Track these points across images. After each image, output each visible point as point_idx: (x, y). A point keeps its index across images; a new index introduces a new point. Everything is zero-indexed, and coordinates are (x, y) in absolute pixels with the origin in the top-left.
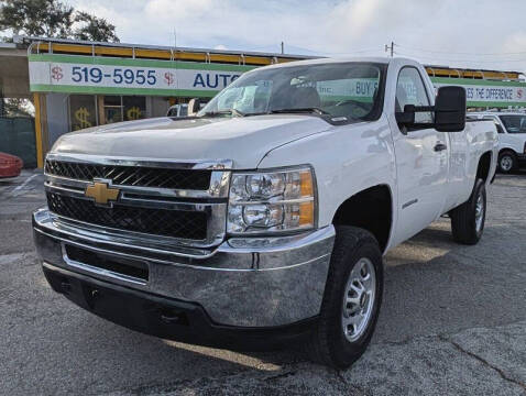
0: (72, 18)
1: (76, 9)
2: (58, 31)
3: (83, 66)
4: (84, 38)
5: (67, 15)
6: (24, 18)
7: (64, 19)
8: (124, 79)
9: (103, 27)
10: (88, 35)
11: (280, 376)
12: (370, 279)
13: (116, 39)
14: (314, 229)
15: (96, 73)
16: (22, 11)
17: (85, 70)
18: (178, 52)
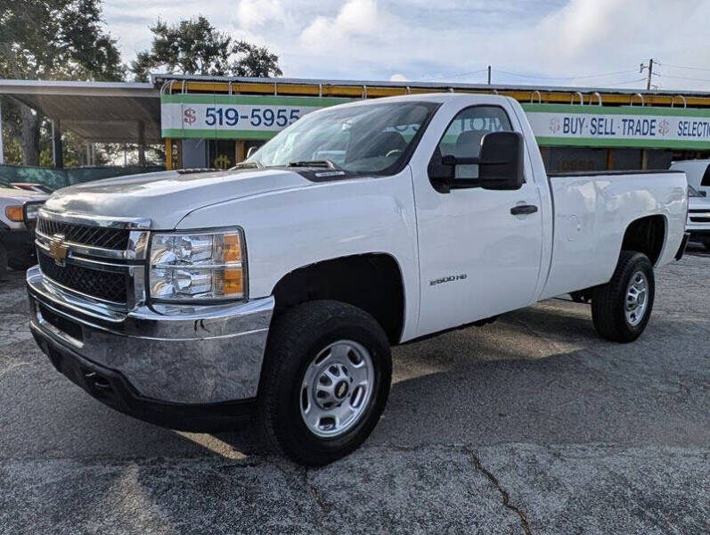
0: (229, 50)
1: (233, 39)
2: (213, 65)
3: (218, 107)
4: (242, 73)
5: (224, 46)
6: (177, 53)
7: (220, 52)
8: (263, 120)
9: (264, 57)
10: (246, 68)
11: (238, 465)
12: (365, 367)
13: (279, 72)
14: (245, 299)
15: (231, 114)
16: (176, 44)
17: (220, 111)
18: (328, 86)
